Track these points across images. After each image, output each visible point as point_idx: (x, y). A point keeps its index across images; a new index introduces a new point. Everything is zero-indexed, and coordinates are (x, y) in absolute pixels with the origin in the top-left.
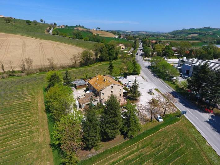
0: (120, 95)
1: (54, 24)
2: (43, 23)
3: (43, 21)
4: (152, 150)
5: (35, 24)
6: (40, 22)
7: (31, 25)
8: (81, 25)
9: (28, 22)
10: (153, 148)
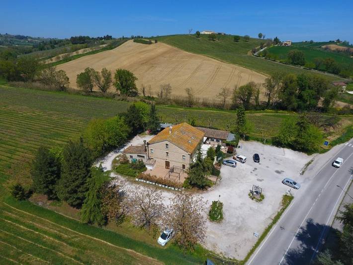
0: (184, 167)
1: (273, 40)
2: (262, 38)
3: (263, 37)
4: (69, 258)
5: (246, 41)
6: (258, 37)
7: (240, 42)
8: (341, 40)
9: (237, 38)
10: (75, 257)
